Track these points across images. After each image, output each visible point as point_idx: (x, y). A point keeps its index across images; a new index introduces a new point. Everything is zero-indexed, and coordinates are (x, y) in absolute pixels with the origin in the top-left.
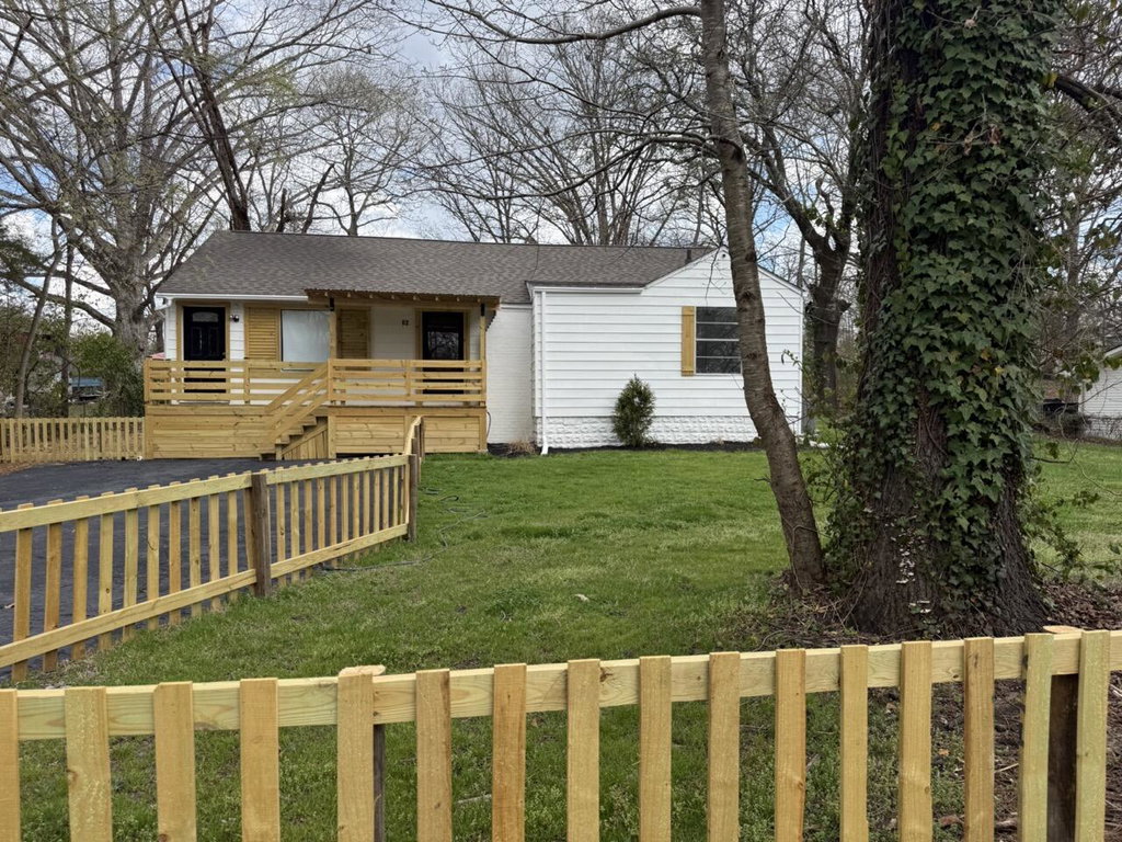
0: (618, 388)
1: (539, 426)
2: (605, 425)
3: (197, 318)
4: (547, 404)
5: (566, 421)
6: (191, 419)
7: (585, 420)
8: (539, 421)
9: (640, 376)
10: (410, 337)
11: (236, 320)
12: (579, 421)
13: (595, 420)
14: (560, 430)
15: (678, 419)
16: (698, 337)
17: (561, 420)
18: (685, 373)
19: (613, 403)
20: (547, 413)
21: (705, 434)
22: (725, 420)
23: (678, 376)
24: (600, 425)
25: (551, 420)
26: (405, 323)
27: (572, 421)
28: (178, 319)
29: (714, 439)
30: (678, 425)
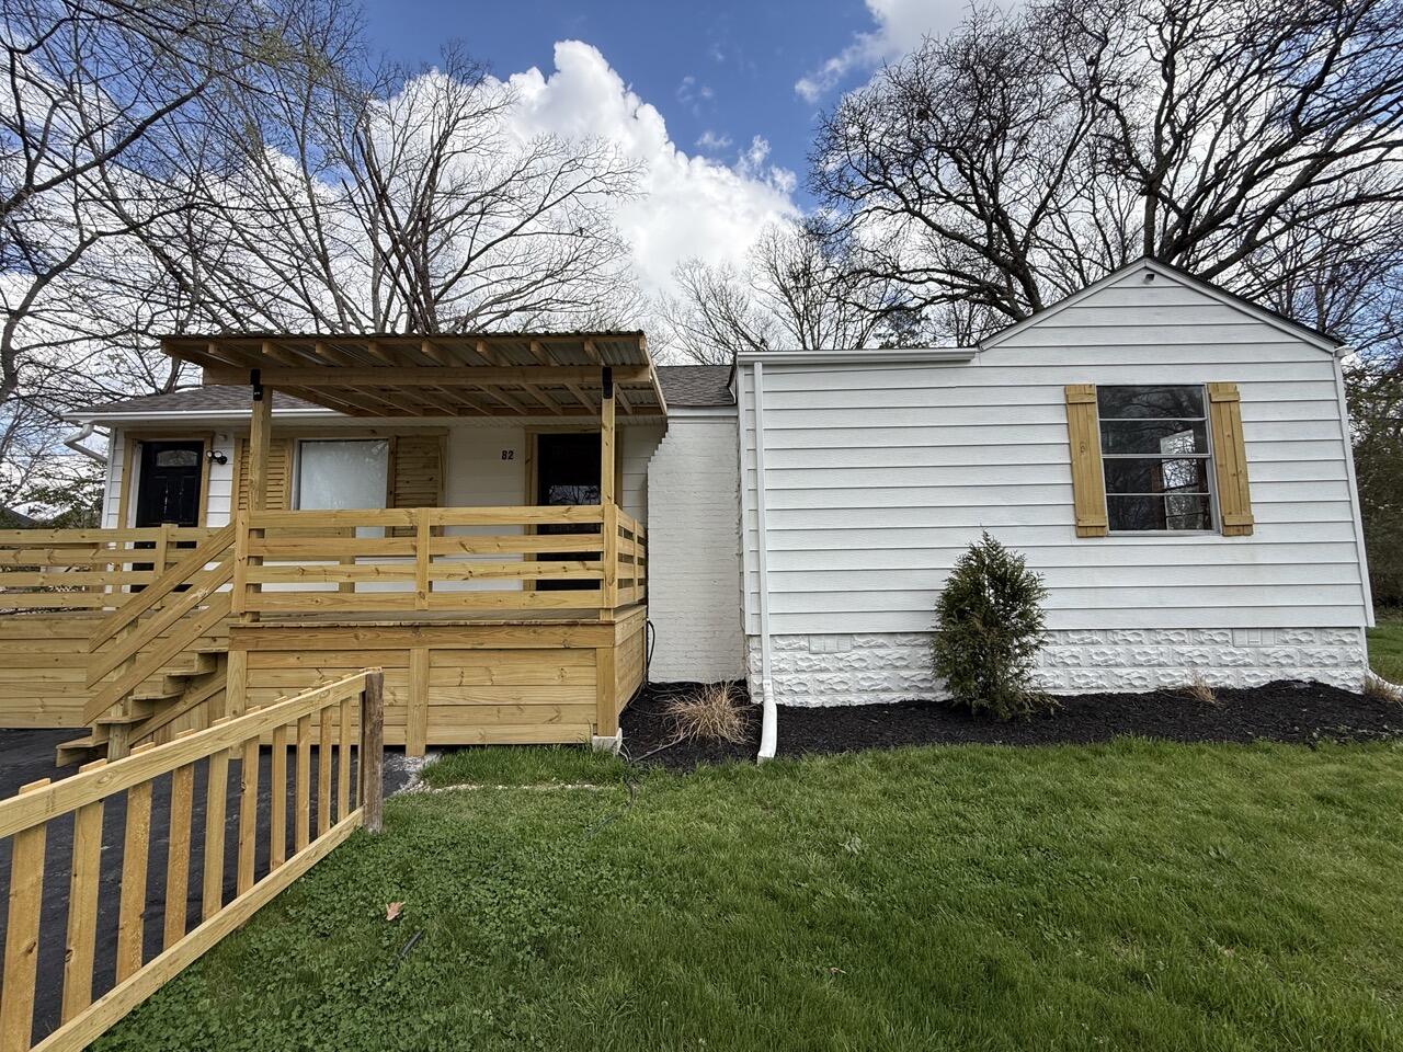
0: (939, 568)
1: (754, 656)
2: (905, 651)
4: (771, 605)
5: (816, 644)
7: (860, 641)
8: (754, 643)
12: (846, 643)
13: (881, 640)
14: (804, 664)
15: (1074, 637)
16: (1106, 449)
17: (803, 642)
18: (1083, 531)
19: (931, 602)
20: (773, 626)
21: (1143, 671)
22: (1188, 636)
23: (1069, 537)
24: (893, 651)
25: (782, 643)
26: (507, 455)
27: (830, 643)
29: (1166, 681)
30: (1076, 649)
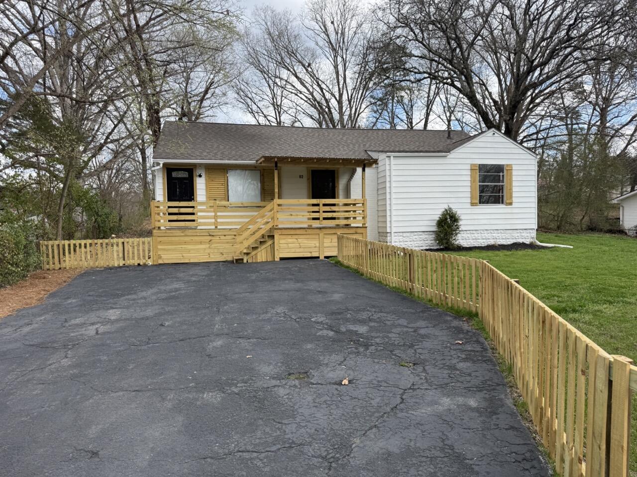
0: (437, 214)
1: (389, 238)
2: (427, 236)
3: (174, 174)
4: (394, 224)
5: (405, 235)
6: (182, 238)
7: (416, 233)
8: (389, 235)
9: (452, 206)
10: (304, 185)
11: (200, 176)
12: (412, 234)
13: (420, 233)
14: (401, 240)
15: (468, 232)
16: (480, 182)
17: (401, 234)
18: (473, 204)
19: (434, 223)
20: (394, 230)
21: (484, 241)
22: (495, 232)
23: (469, 206)
24: (424, 236)
25: (396, 234)
26: (301, 177)
27: (408, 234)
28: (163, 175)
29: (489, 243)
30: (468, 235)
